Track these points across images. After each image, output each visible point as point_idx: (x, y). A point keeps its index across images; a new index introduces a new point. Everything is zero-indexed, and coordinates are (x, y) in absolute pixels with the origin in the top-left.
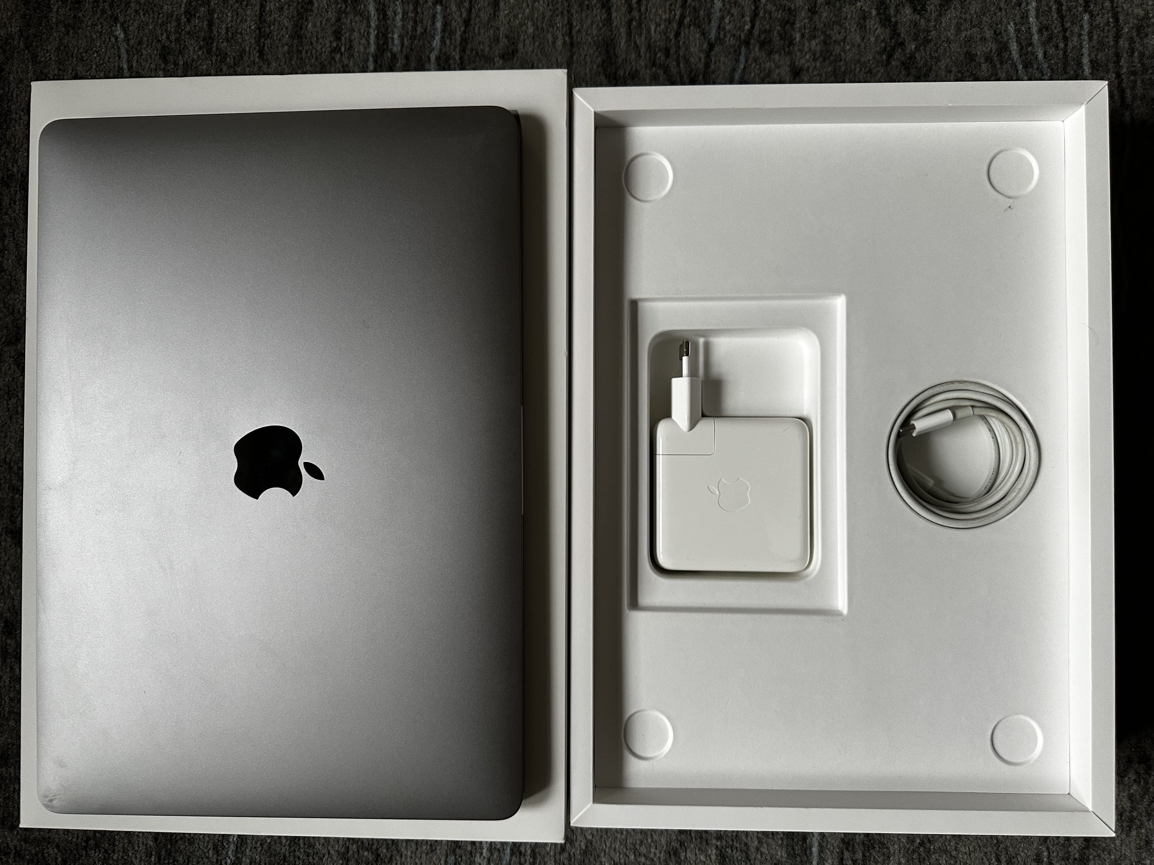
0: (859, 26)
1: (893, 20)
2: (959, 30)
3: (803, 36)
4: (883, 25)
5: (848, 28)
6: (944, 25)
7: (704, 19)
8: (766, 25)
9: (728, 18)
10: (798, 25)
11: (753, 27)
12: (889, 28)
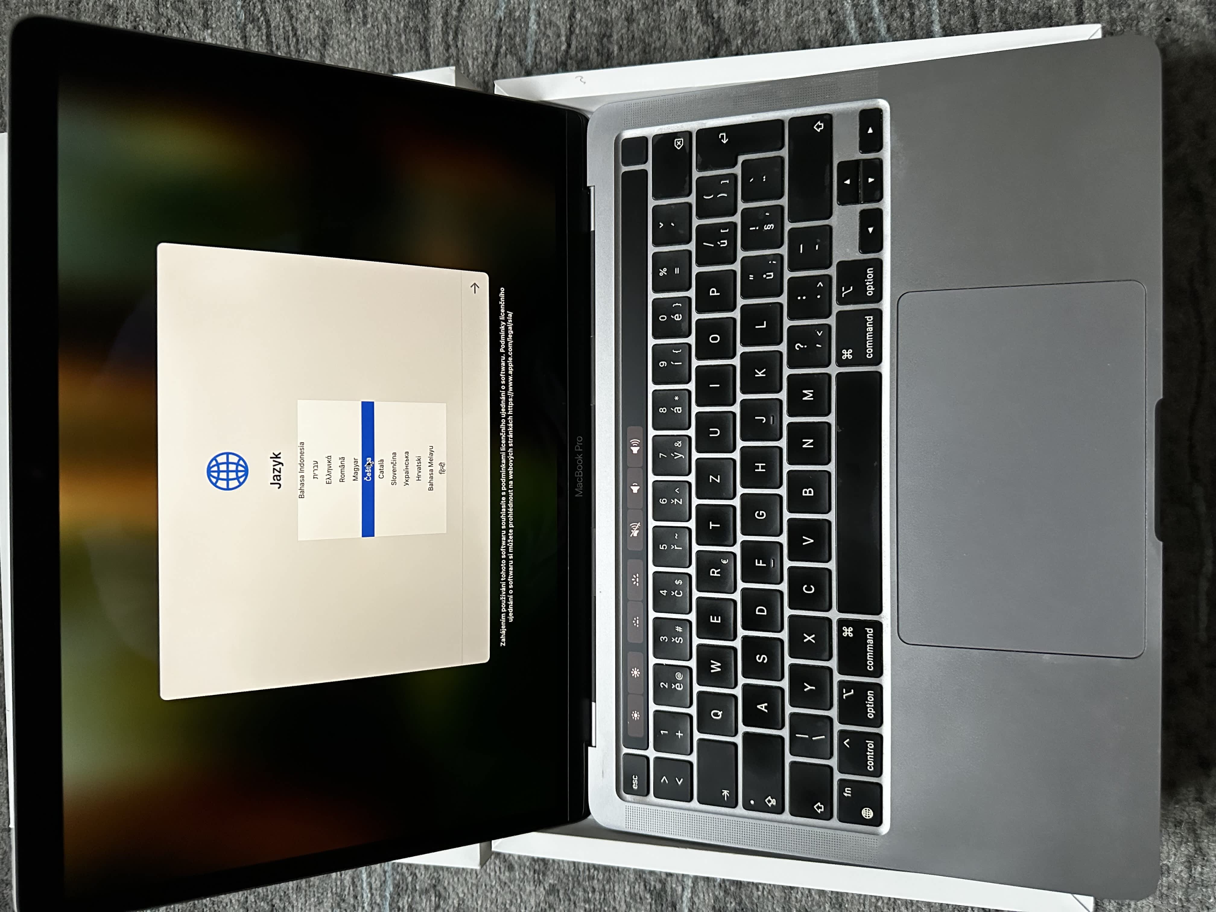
0: (679, 29)
1: (716, 16)
2: (788, 15)
3: (621, 48)
4: (705, 23)
5: (668, 32)
6: (771, 12)
7: (519, 45)
8: (583, 42)
9: (544, 41)
10: (615, 37)
11: (569, 46)
12: (711, 26)
